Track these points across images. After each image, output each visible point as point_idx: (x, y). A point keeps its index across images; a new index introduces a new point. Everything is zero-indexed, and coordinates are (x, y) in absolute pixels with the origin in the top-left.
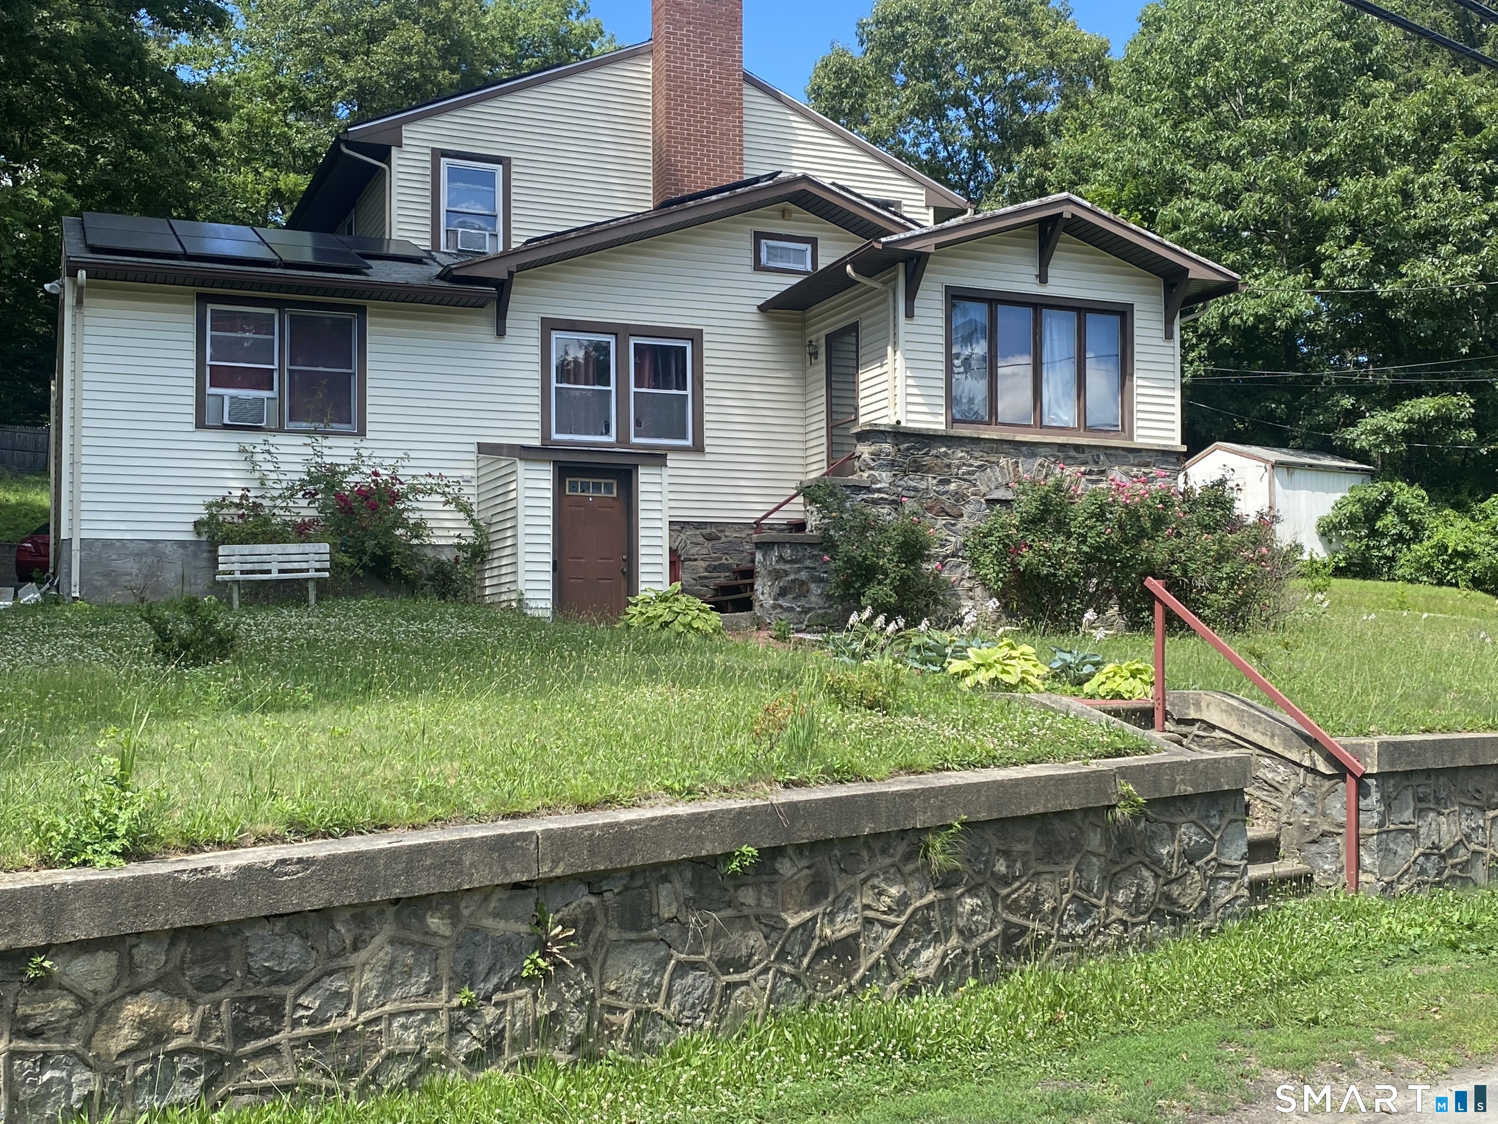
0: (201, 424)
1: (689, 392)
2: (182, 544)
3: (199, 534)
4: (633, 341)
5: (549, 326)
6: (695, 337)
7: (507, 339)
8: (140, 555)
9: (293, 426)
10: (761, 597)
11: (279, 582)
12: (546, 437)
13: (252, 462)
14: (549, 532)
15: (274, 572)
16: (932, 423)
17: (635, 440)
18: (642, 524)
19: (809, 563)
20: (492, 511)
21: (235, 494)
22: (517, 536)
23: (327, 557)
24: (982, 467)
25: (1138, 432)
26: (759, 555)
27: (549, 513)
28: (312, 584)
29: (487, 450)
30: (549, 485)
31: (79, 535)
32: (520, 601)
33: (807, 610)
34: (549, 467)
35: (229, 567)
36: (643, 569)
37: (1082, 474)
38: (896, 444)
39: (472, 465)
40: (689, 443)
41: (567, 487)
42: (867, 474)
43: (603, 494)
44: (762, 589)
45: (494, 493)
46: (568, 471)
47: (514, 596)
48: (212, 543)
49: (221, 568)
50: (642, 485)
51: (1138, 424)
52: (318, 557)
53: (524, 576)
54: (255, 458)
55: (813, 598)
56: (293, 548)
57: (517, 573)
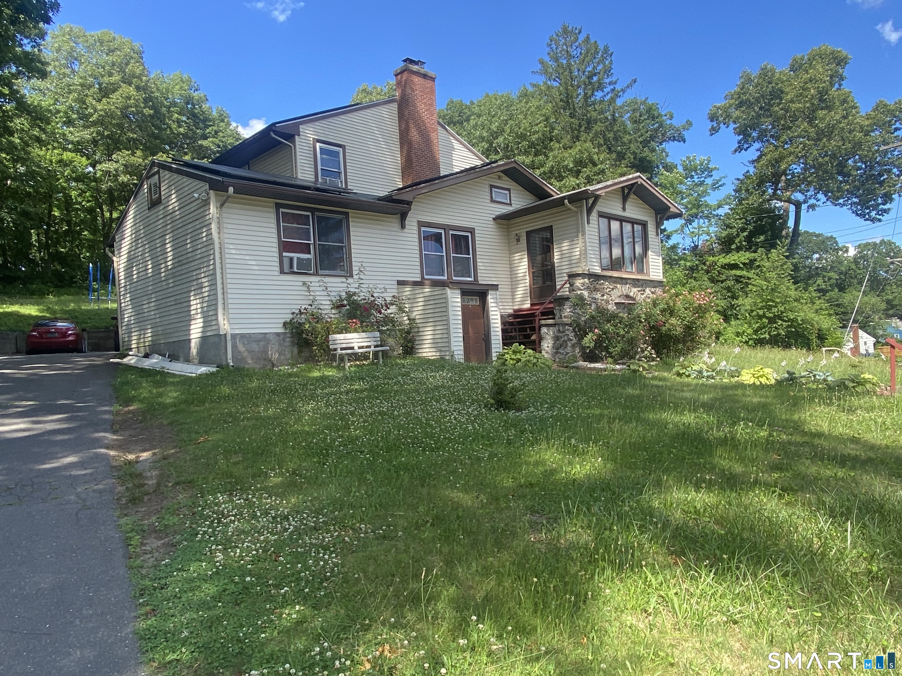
0: (282, 272)
1: (471, 256)
2: (278, 334)
3: (286, 328)
4: (451, 232)
5: (421, 224)
6: (472, 231)
7: (406, 231)
8: (258, 341)
9: (320, 272)
10: (547, 349)
11: (355, 354)
12: (423, 277)
13: (309, 291)
14: (461, 322)
15: (356, 348)
16: (597, 270)
17: (454, 278)
18: (492, 317)
19: (567, 332)
20: (419, 312)
21: (303, 307)
22: (448, 325)
23: (379, 339)
24: (613, 289)
25: (651, 274)
26: (544, 330)
27: (460, 313)
28: (380, 354)
29: (401, 283)
30: (459, 300)
31: (230, 332)
32: (452, 356)
33: (567, 353)
34: (459, 292)
35: (335, 346)
36: (493, 338)
37: (639, 291)
38: (589, 279)
39: (395, 291)
40: (472, 279)
41: (463, 301)
42: (579, 292)
43: (474, 303)
44: (547, 345)
45: (420, 304)
46: (464, 293)
47: (447, 354)
48: (292, 333)
49: (331, 347)
50: (490, 299)
51: (651, 270)
52: (374, 339)
53: (453, 344)
54: (311, 289)
55: (569, 348)
56: (364, 335)
57: (449, 342)
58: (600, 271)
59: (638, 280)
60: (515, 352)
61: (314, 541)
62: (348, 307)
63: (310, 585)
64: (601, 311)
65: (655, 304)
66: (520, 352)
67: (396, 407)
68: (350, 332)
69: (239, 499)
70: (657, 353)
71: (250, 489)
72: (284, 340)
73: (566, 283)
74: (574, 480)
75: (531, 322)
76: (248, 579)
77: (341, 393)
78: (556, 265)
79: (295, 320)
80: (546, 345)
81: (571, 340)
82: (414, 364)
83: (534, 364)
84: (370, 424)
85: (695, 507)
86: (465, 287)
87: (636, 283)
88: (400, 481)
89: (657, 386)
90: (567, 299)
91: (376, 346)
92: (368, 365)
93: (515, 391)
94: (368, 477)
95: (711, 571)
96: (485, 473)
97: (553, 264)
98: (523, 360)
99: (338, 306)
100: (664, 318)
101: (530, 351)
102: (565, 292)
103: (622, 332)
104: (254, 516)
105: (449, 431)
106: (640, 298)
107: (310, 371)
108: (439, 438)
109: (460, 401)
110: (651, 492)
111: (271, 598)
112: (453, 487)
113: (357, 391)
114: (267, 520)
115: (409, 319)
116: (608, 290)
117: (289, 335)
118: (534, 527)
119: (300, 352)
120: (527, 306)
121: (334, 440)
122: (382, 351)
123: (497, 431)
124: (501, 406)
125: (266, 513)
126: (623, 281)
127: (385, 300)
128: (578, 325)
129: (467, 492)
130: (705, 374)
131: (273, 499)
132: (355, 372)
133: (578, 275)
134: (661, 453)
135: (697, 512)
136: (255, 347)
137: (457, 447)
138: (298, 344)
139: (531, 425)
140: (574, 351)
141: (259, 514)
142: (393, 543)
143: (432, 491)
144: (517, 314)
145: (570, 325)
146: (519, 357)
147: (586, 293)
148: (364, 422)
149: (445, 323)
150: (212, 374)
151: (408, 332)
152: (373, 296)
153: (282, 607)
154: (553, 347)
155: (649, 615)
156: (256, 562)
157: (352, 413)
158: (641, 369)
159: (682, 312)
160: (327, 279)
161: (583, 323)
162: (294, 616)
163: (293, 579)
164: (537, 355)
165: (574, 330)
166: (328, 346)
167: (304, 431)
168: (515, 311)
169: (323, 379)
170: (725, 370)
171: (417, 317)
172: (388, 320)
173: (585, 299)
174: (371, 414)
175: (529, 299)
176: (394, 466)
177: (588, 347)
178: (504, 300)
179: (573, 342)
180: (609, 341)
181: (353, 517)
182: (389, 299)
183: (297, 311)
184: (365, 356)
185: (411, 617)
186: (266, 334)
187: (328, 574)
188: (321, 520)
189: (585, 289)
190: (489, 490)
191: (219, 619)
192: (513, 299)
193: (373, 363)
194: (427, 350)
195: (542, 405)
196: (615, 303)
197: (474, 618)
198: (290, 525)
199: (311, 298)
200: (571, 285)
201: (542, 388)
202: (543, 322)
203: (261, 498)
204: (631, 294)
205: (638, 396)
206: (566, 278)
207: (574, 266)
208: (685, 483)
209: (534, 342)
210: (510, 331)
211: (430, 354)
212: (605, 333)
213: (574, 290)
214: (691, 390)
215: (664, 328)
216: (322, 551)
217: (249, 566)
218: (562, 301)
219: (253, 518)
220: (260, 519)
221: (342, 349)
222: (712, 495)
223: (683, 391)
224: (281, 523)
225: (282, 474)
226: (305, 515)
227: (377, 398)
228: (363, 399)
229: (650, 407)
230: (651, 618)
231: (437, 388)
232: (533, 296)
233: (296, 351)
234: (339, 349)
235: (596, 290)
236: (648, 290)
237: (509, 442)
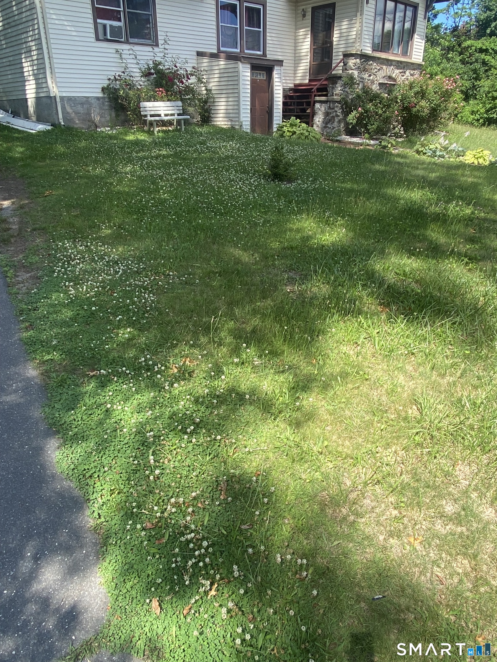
0: (97, 38)
1: (262, 30)
2: (98, 98)
3: (104, 93)
4: (245, 4)
8: (82, 104)
9: (131, 40)
10: (318, 123)
11: (162, 121)
12: (219, 49)
13: (121, 58)
14: (249, 95)
15: (163, 115)
16: (368, 51)
17: (246, 51)
18: (275, 92)
19: (336, 109)
20: (215, 84)
21: (117, 74)
22: (238, 97)
23: (181, 108)
24: (379, 70)
25: (413, 56)
26: (317, 105)
27: (249, 87)
28: (183, 122)
29: (200, 54)
30: (249, 74)
31: (58, 95)
32: (241, 126)
33: (334, 128)
34: (249, 66)
35: (145, 113)
36: (275, 111)
37: (401, 73)
38: (360, 60)
39: (195, 61)
40: (261, 53)
41: (252, 74)
42: (350, 72)
43: (262, 78)
44: (319, 119)
45: (216, 76)
46: (254, 68)
47: (237, 124)
48: (109, 98)
49: (142, 113)
50: (275, 75)
51: (414, 53)
52: (178, 108)
53: (242, 115)
54: (123, 56)
55: (335, 123)
56: (168, 103)
57: (239, 113)
58: (371, 52)
59: (401, 62)
60: (292, 125)
61: (137, 282)
62: (155, 76)
63: (136, 314)
64: (366, 91)
65: (411, 87)
66: (296, 125)
67: (195, 174)
68: (157, 101)
69: (81, 246)
70: (404, 130)
71: (88, 238)
72: (103, 104)
73: (340, 62)
74: (323, 246)
75: (308, 97)
76: (94, 308)
77: (152, 158)
78: (334, 43)
79: (111, 86)
80: (317, 120)
81: (339, 116)
82: (210, 133)
83: (306, 137)
84: (175, 189)
85: (405, 271)
86: (255, 62)
87: (400, 65)
88: (197, 239)
89: (399, 163)
90: (340, 78)
91: (178, 115)
92: (173, 131)
93: (288, 165)
94: (174, 234)
95: (404, 319)
96: (260, 235)
97: (331, 43)
98: (298, 132)
99: (147, 74)
100: (416, 100)
101: (304, 125)
102: (338, 71)
103: (380, 112)
104: (93, 260)
105: (235, 199)
106: (400, 79)
107: (126, 135)
108: (227, 205)
109: (245, 172)
110: (376, 258)
111: (110, 322)
112: (236, 246)
113: (164, 156)
114: (103, 264)
115: (206, 90)
116: (376, 70)
117: (107, 100)
118: (291, 281)
119: (117, 116)
120: (307, 81)
121: (148, 201)
122: (184, 119)
123: (271, 201)
124: (277, 178)
125: (102, 258)
126: (388, 62)
127: (186, 71)
128: (346, 103)
129: (245, 250)
130: (438, 153)
131: (106, 247)
132: (163, 138)
133: (352, 55)
134: (389, 225)
135: (405, 275)
136: (80, 108)
137: (241, 213)
138: (115, 108)
139: (297, 196)
140: (340, 126)
141: (96, 259)
142: (192, 287)
143: (221, 249)
144: (296, 89)
145: (339, 102)
146: (295, 130)
147: (356, 73)
148: (171, 186)
149: (236, 95)
150: (48, 131)
151: (206, 102)
152: (176, 66)
153: (119, 329)
154: (323, 122)
155: (358, 345)
156: (98, 295)
157: (161, 178)
158: (389, 146)
159: (431, 95)
160: (136, 48)
161: (349, 101)
162: (127, 336)
163: (124, 309)
164: (310, 129)
165: (342, 107)
166: (140, 112)
167: (124, 191)
168: (296, 85)
169: (137, 143)
170: (454, 150)
171: (213, 88)
172: (189, 90)
173: (355, 79)
174: (175, 179)
175: (308, 74)
176: (193, 226)
177: (352, 123)
178: (286, 75)
179: (339, 118)
180: (369, 119)
181: (164, 265)
182: (189, 70)
183: (112, 78)
184: (170, 123)
185: (203, 340)
186: (88, 97)
187: (148, 308)
188: (141, 267)
189: (356, 68)
190: (261, 250)
191: (76, 334)
192: (295, 74)
193: (176, 130)
194: (221, 119)
195: (308, 178)
196: (380, 84)
197: (244, 345)
198: (119, 268)
199: (124, 65)
200: (345, 65)
201: (310, 162)
202: (317, 98)
203: (97, 246)
204: (394, 76)
205: (383, 172)
206: (342, 57)
207: (350, 45)
208: (402, 251)
209: (308, 116)
210: (289, 104)
211: (223, 123)
212: (366, 112)
213: (346, 70)
214: (423, 169)
215: (414, 110)
216: (143, 291)
217: (93, 299)
218: (336, 79)
219: (92, 262)
220: (98, 263)
221: (152, 116)
222: (418, 261)
223: (417, 168)
224: (113, 268)
225: (111, 227)
226: (130, 262)
227: (181, 165)
228: (170, 164)
229: (389, 184)
230: (359, 348)
231: (227, 157)
232: (311, 72)
233: (113, 114)
234: (149, 116)
235: (365, 70)
236: (408, 73)
237: (280, 211)
